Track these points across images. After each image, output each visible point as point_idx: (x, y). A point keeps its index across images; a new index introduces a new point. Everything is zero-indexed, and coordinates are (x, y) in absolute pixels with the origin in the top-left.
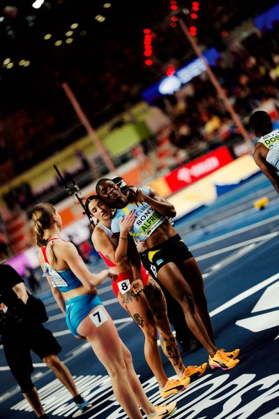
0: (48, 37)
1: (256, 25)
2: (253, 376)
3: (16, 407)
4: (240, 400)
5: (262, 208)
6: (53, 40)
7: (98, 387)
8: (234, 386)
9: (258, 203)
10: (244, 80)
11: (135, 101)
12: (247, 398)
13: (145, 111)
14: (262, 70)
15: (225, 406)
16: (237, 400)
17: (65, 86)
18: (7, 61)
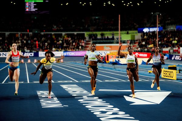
0: (123, 2)
1: (176, 28)
2: (119, 110)
3: (61, 85)
4: (112, 113)
5: (150, 73)
6: (124, 3)
7: (82, 92)
8: (113, 109)
9: (149, 71)
10: (165, 39)
11: (135, 29)
12: (113, 114)
13: (136, 33)
14: (171, 39)
15: (107, 113)
16: (111, 113)
17: (119, 16)
18: (109, 2)
